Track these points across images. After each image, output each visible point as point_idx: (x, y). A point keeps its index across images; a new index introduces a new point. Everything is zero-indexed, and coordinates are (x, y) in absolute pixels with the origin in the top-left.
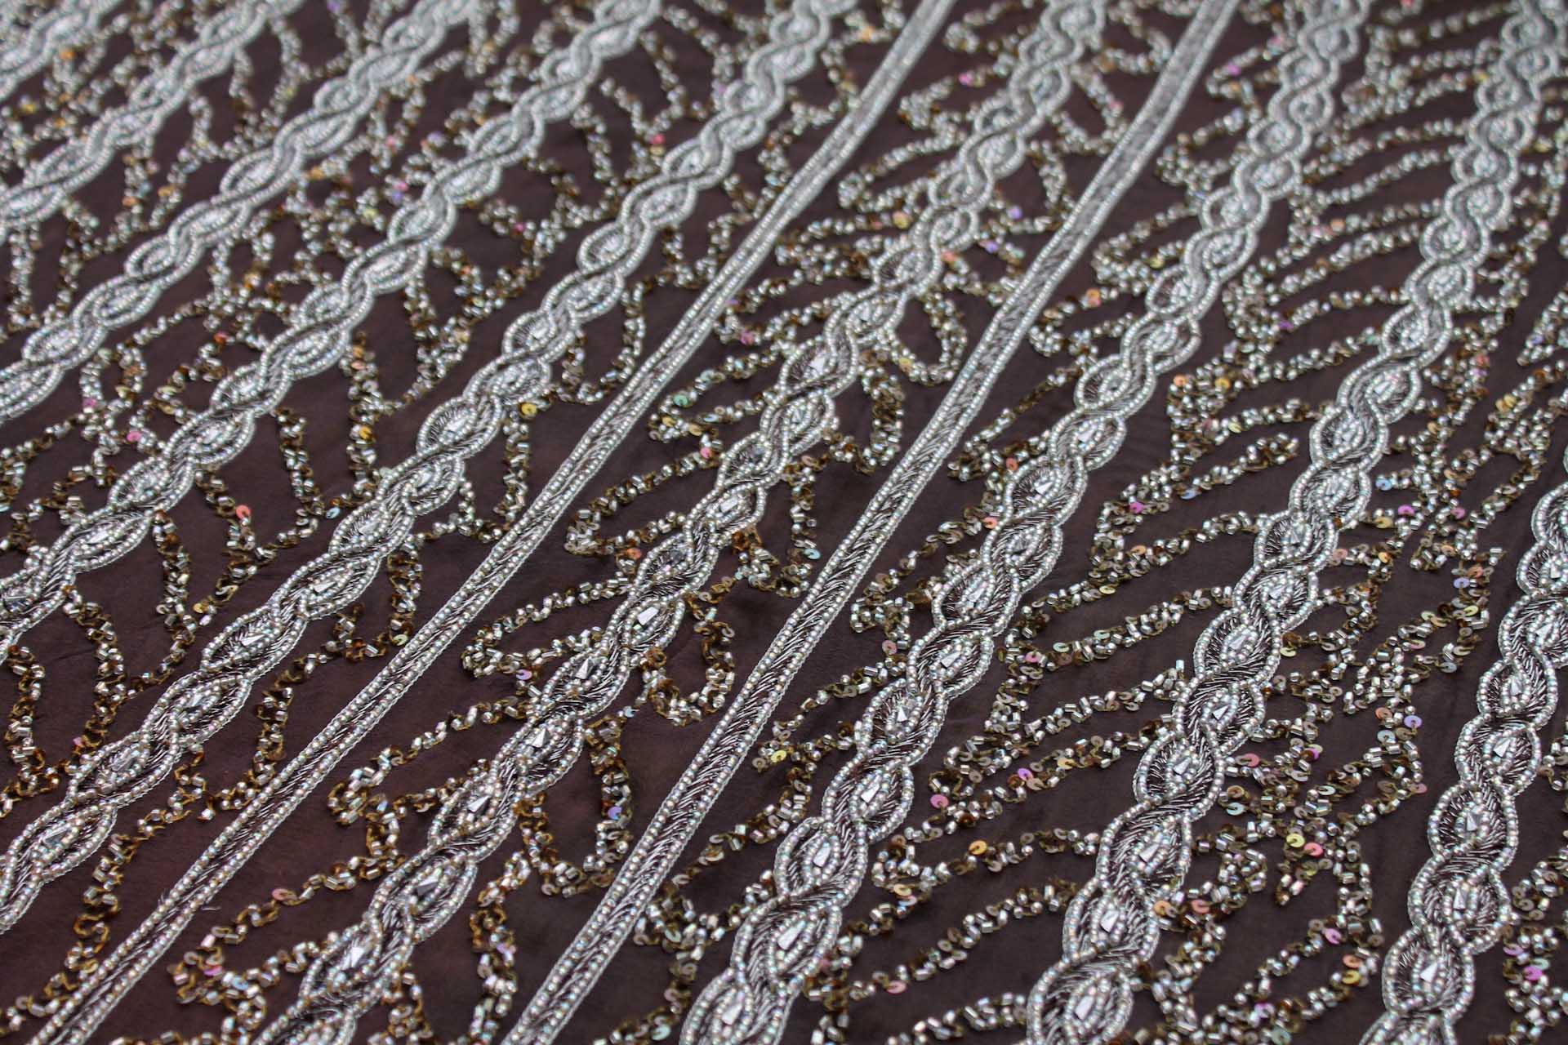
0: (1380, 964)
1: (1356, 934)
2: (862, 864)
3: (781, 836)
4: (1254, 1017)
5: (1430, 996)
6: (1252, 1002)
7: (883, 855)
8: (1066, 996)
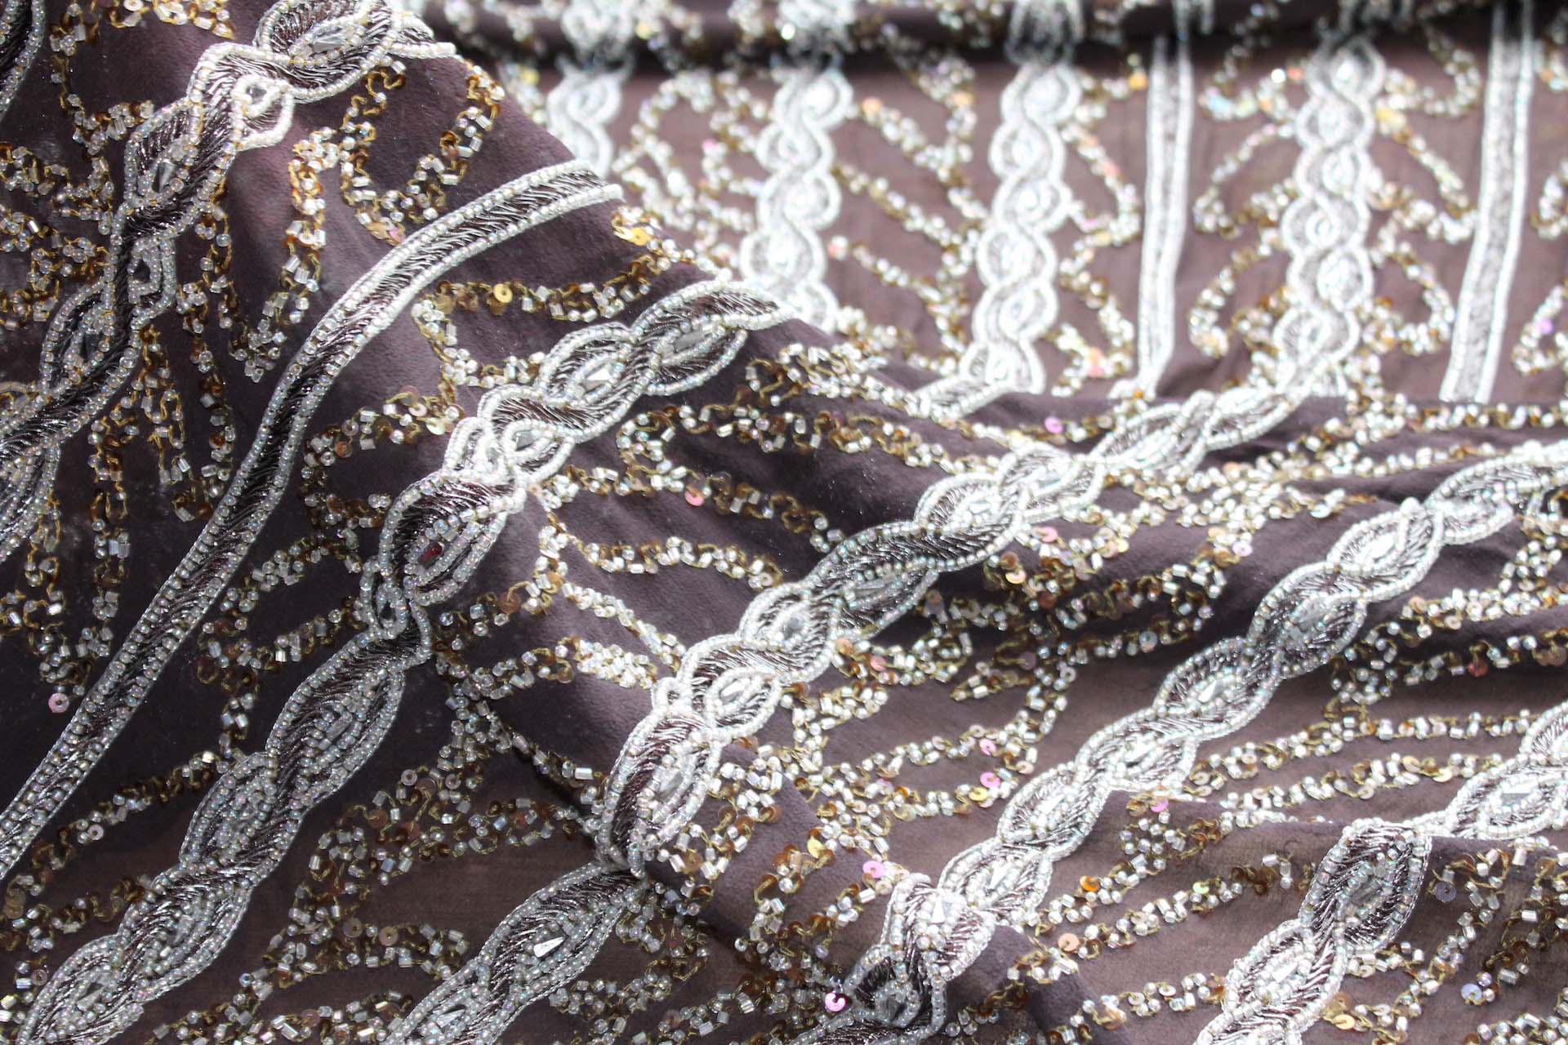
0: (1013, 792)
1: (1009, 754)
2: (617, 415)
3: (581, 324)
4: (872, 789)
5: (1041, 831)
6: (876, 774)
7: (643, 418)
8: (720, 671)
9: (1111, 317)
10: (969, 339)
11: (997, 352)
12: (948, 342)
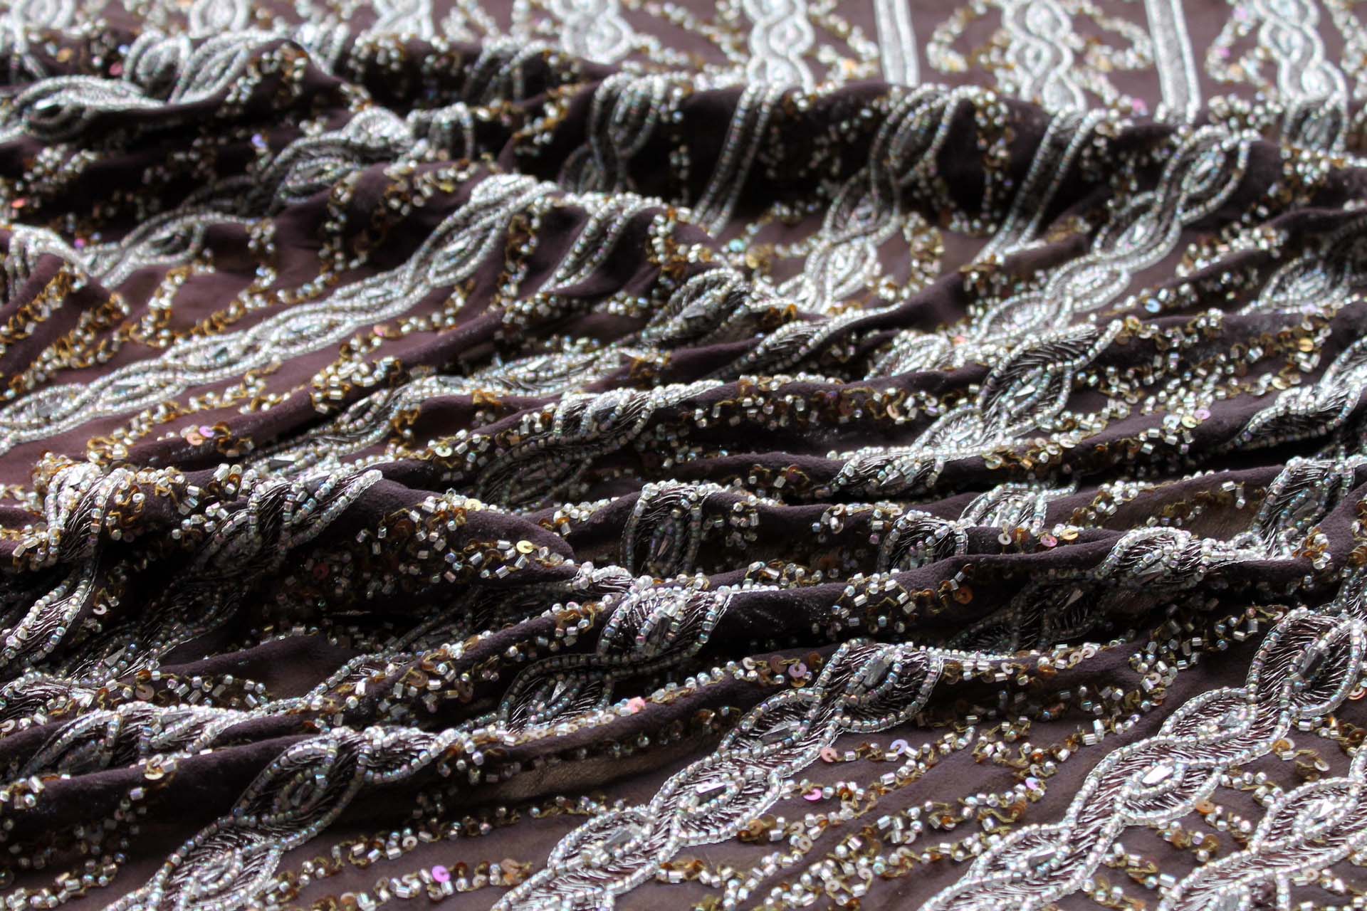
9: (858, 43)
10: (749, 54)
11: (772, 63)
12: (733, 56)
